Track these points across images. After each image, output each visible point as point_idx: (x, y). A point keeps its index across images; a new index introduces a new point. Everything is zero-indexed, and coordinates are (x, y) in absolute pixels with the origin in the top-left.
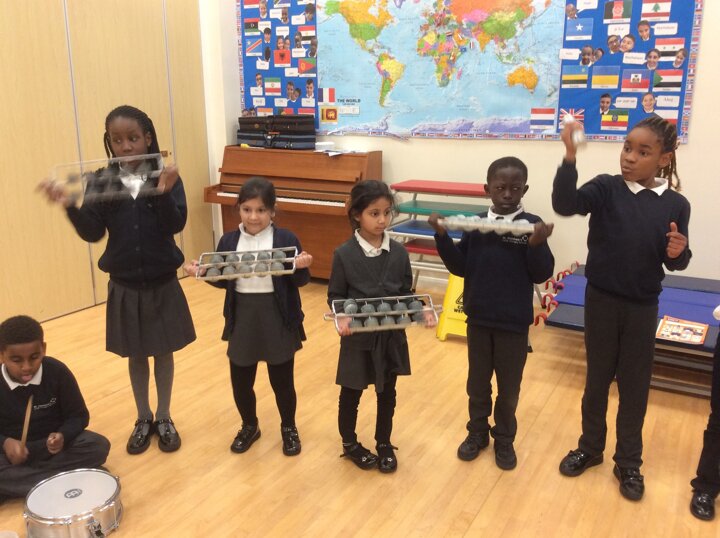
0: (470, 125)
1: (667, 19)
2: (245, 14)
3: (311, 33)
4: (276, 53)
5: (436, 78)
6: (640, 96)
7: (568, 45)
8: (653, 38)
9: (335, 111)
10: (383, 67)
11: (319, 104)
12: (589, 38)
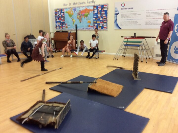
0: (84, 29)
1: (104, 14)
2: (56, 13)
3: (64, 16)
4: (59, 19)
5: (79, 22)
6: (102, 24)
7: (94, 17)
8: (103, 17)
9: (67, 27)
10: (73, 20)
11: (65, 26)
12: (96, 17)
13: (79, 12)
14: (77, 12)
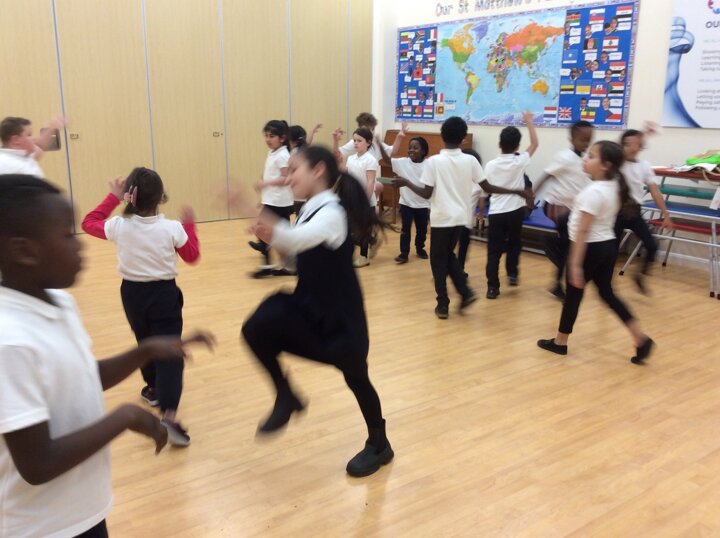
0: (512, 117)
1: (616, 50)
2: (401, 47)
3: (433, 59)
4: (415, 71)
5: (496, 86)
7: (565, 66)
9: (443, 107)
10: (469, 80)
11: (436, 104)
12: (575, 62)
13: (497, 41)
14: (491, 39)
